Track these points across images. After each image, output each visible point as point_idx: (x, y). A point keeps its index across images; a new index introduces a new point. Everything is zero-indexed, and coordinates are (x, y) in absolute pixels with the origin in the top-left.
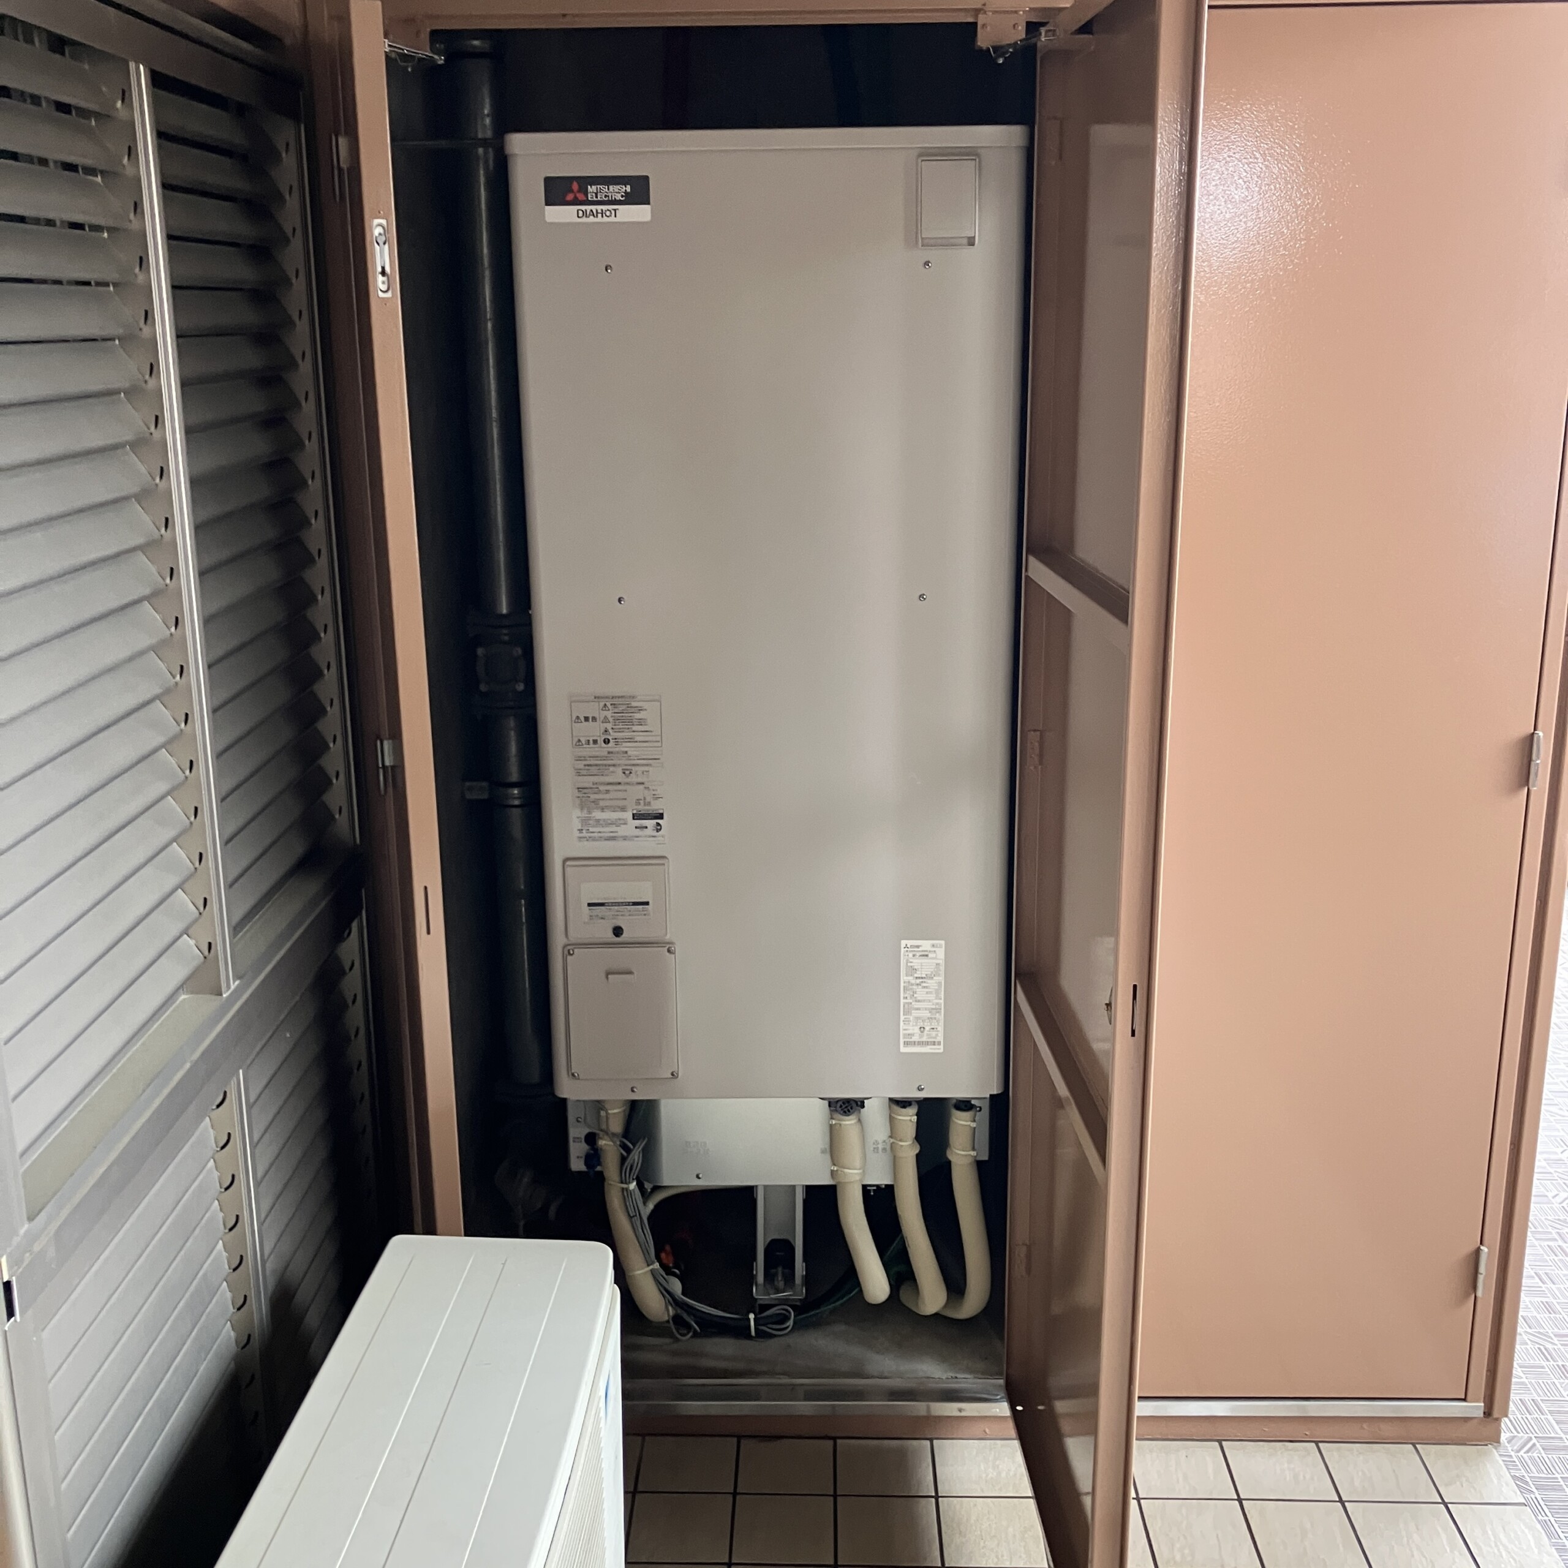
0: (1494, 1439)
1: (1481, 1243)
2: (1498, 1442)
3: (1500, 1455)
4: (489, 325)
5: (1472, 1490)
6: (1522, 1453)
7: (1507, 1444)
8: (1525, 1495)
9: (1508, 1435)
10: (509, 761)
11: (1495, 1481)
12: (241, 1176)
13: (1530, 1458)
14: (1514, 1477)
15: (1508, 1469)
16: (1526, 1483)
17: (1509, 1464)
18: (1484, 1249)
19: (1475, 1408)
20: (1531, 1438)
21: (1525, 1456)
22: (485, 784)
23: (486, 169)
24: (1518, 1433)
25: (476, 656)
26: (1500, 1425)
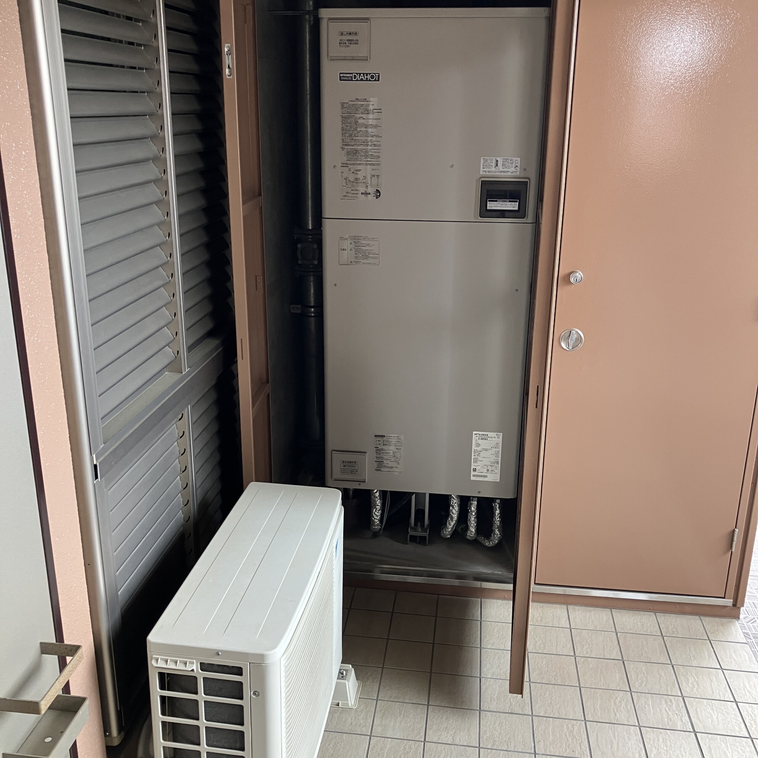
0: (737, 617)
1: (736, 527)
2: (739, 618)
3: (739, 623)
4: (308, 96)
5: (723, 636)
6: (749, 623)
7: (743, 619)
8: (748, 640)
9: (744, 616)
10: (310, 296)
11: (734, 633)
12: (188, 450)
13: (753, 626)
14: (744, 633)
15: (742, 629)
16: (749, 635)
17: (743, 627)
18: (737, 530)
19: (729, 602)
20: (755, 618)
21: (751, 625)
22: (299, 306)
23: (309, 24)
24: (749, 615)
25: (297, 248)
26: (740, 611)
